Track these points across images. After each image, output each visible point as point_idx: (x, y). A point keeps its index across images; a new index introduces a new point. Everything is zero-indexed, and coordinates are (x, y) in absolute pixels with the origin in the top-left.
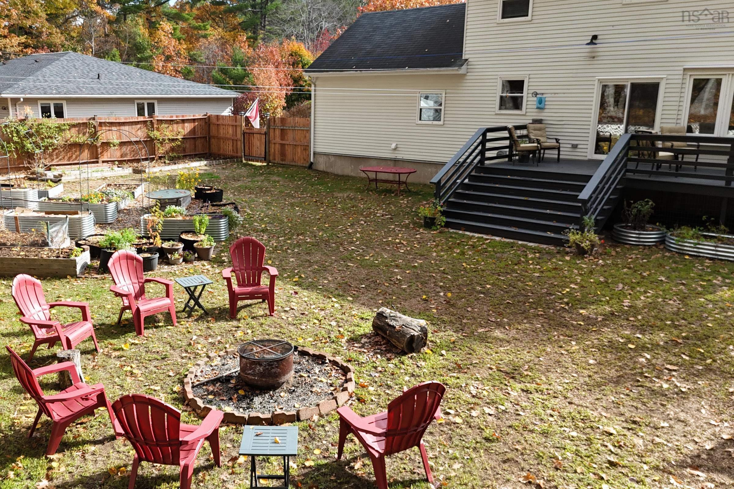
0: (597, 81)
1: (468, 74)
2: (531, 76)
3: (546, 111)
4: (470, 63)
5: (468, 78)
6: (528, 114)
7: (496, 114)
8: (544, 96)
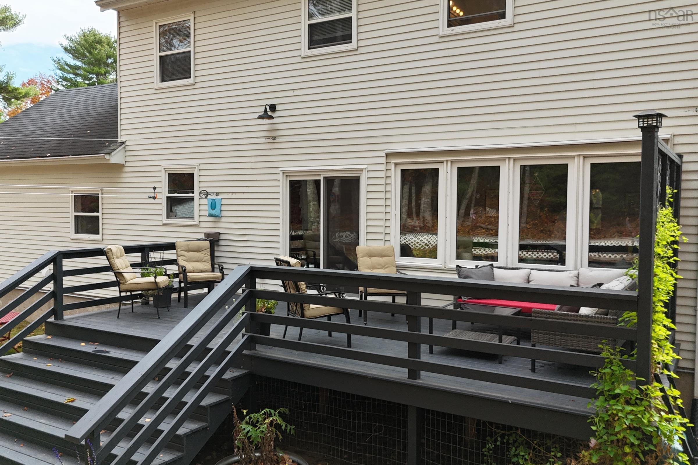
0: (281, 173)
1: (127, 164)
2: (202, 167)
3: (223, 219)
4: (128, 148)
5: (126, 169)
6: (202, 225)
7: (164, 225)
8: (220, 197)
